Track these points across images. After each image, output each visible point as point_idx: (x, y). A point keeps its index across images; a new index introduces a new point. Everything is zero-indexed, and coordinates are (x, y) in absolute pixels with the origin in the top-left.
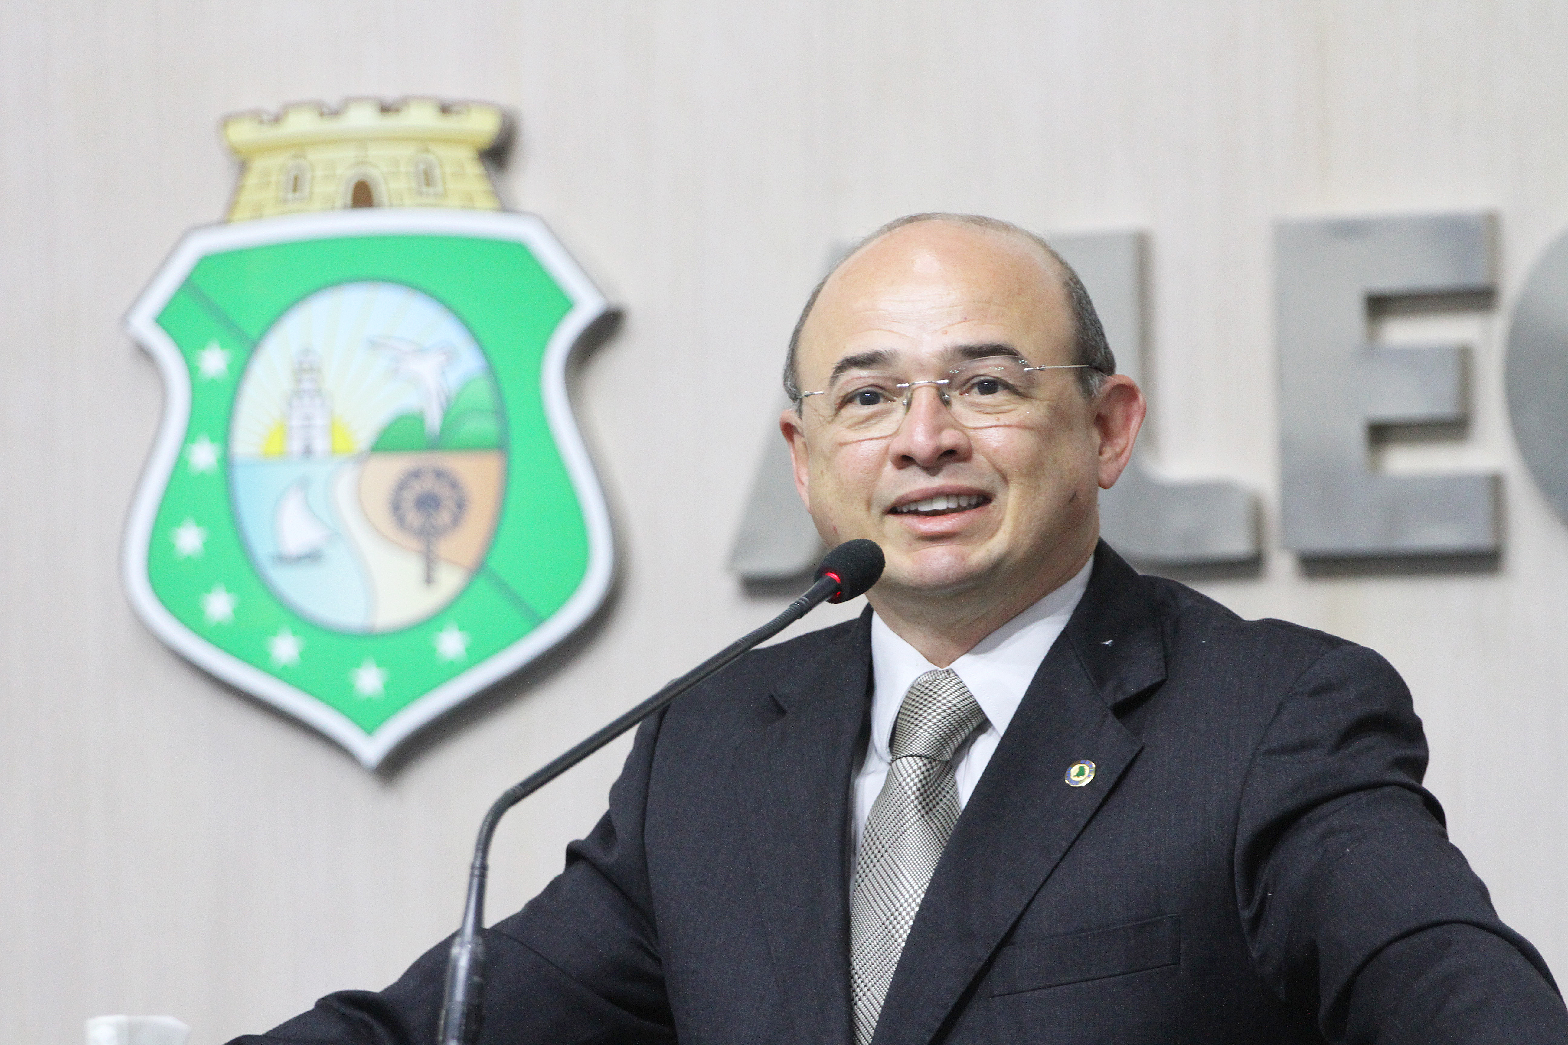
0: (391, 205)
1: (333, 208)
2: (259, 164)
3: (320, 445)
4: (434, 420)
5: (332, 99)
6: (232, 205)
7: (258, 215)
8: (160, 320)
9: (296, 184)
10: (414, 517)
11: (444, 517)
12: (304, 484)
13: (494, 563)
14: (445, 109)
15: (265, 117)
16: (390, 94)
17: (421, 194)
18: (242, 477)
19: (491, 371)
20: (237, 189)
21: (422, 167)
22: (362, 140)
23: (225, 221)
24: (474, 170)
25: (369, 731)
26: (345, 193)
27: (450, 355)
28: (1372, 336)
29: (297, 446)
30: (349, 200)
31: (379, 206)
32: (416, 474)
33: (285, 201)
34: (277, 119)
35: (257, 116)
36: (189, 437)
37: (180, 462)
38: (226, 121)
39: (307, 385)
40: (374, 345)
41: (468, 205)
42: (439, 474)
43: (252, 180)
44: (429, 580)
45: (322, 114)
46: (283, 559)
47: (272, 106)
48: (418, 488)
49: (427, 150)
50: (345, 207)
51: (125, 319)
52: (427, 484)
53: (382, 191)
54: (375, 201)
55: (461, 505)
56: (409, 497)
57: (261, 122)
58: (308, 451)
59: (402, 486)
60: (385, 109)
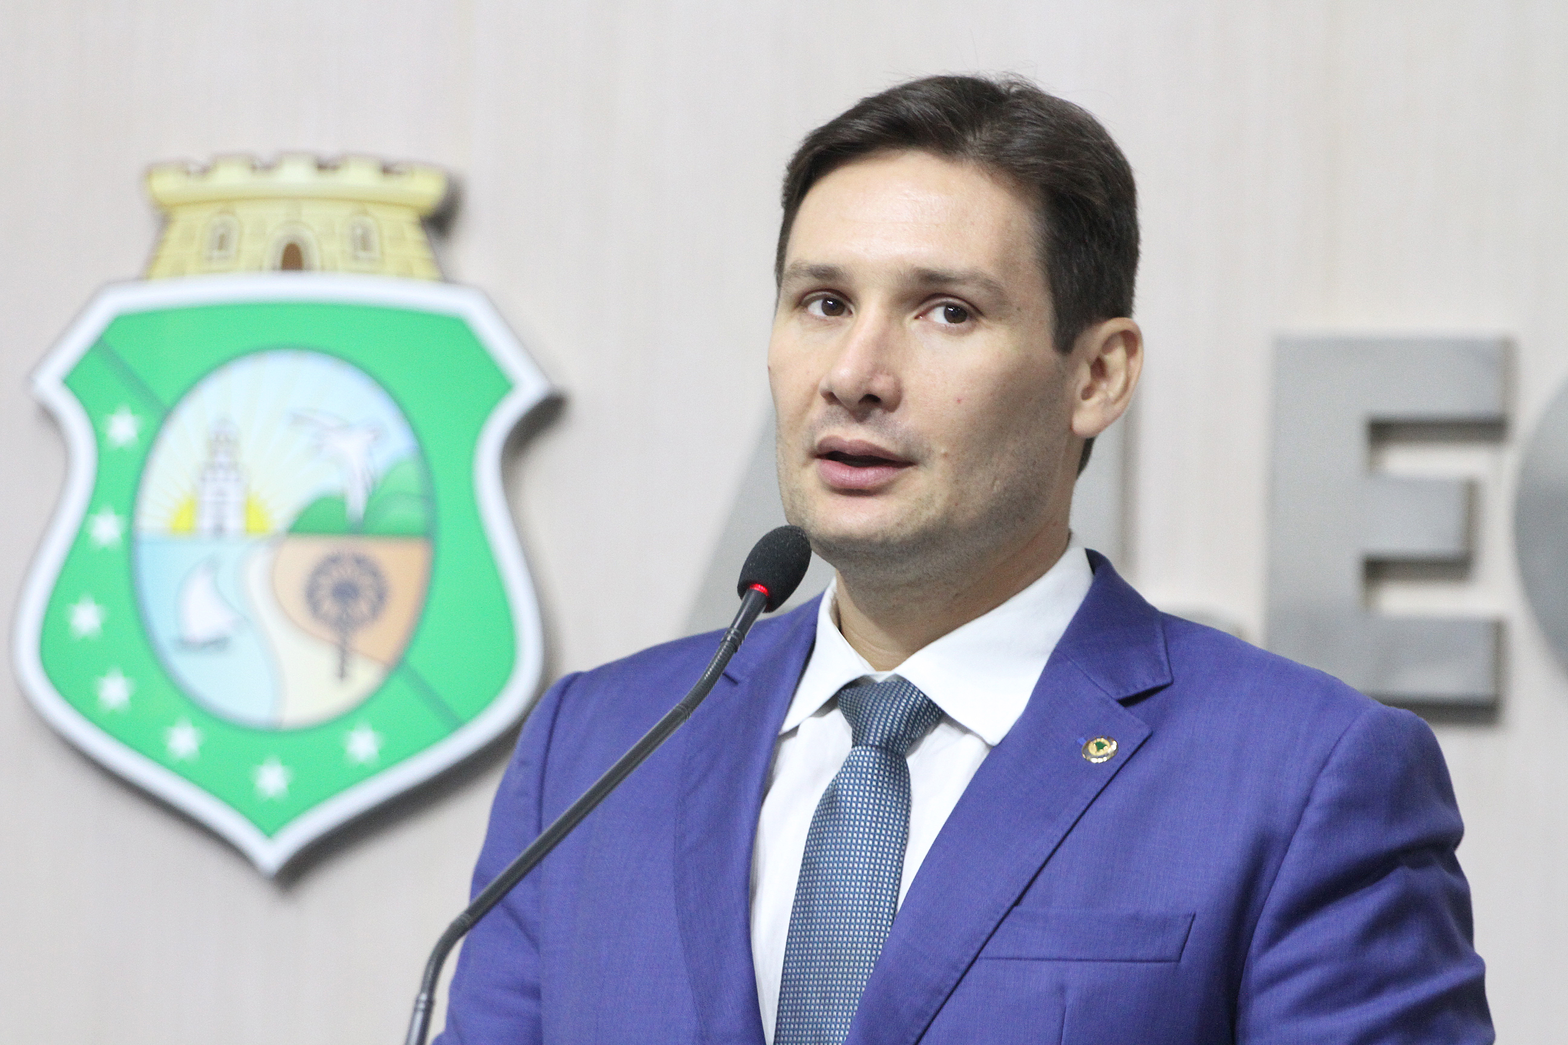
0: (323, 268)
1: (261, 268)
2: (183, 219)
3: (232, 523)
4: (357, 502)
5: (264, 151)
6: (152, 261)
7: (179, 272)
8: (68, 381)
9: (222, 242)
10: (329, 606)
11: (363, 607)
12: (212, 565)
13: (416, 659)
14: (386, 170)
15: (193, 168)
16: (328, 149)
17: (356, 258)
18: (147, 555)
19: (421, 453)
20: (159, 242)
21: (359, 232)
22: (295, 198)
23: (144, 277)
24: (414, 236)
25: (269, 833)
26: (273, 254)
27: (378, 434)
28: (1372, 465)
29: (207, 523)
30: (278, 262)
31: (310, 268)
32: (334, 560)
33: (210, 259)
34: (205, 171)
35: (184, 168)
36: (91, 508)
37: (81, 535)
38: (149, 172)
39: (222, 459)
40: (298, 419)
41: (406, 274)
42: (360, 561)
43: (175, 234)
44: (342, 674)
45: (254, 168)
46: (186, 645)
47: (200, 157)
48: (338, 574)
49: (365, 213)
50: (274, 268)
51: (29, 379)
52: (346, 572)
53: (314, 254)
54: (305, 263)
55: (381, 597)
56: (327, 583)
57: (188, 173)
58: (219, 530)
59: (320, 570)
60: (322, 166)
